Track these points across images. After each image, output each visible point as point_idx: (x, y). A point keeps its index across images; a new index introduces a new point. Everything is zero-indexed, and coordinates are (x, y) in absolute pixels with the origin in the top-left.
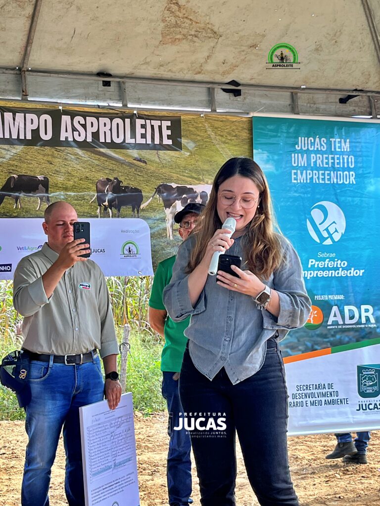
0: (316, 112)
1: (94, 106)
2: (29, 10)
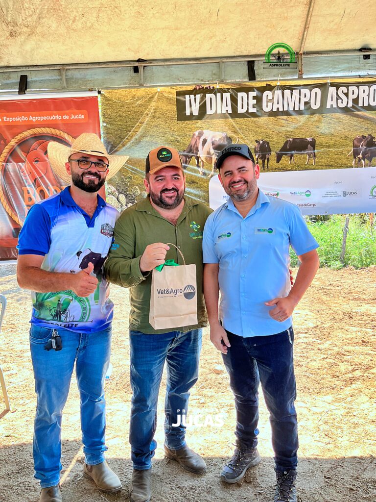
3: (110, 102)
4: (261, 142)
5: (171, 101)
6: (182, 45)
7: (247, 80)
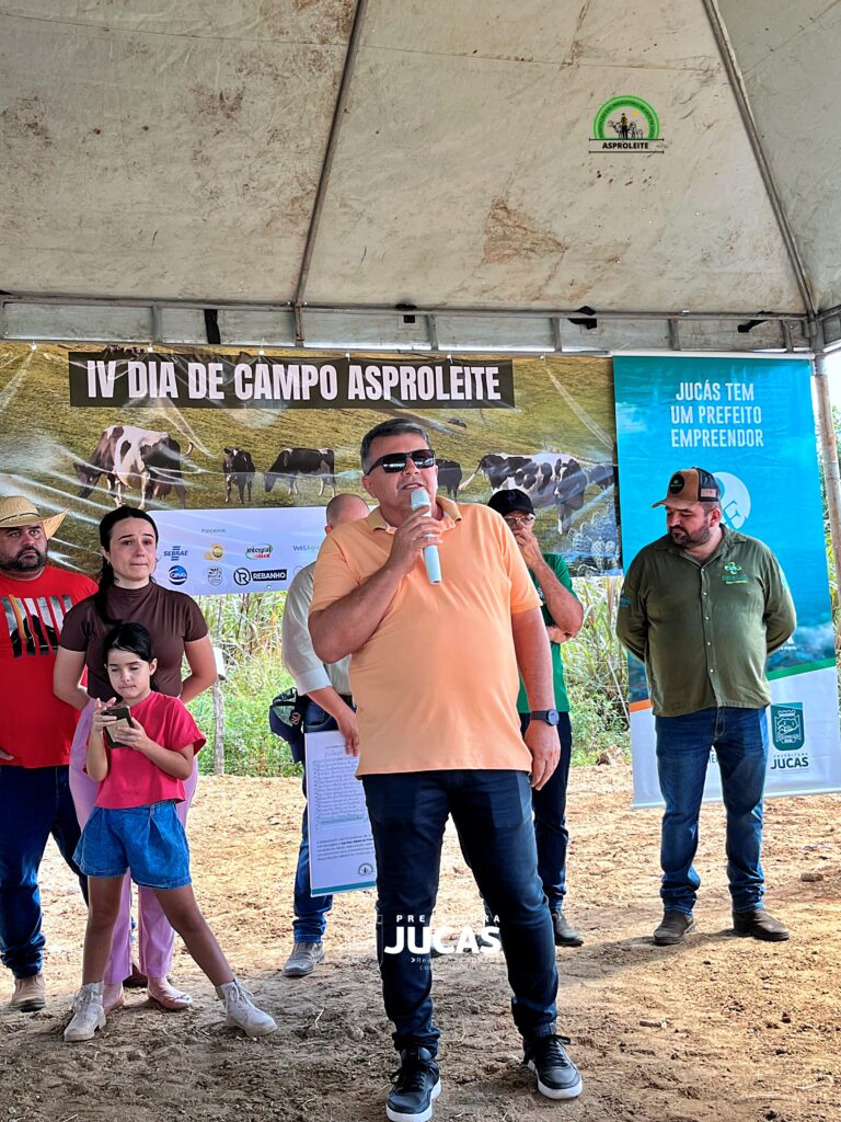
0: (705, 346)
1: (392, 352)
2: (304, 226)
5: (59, 369)
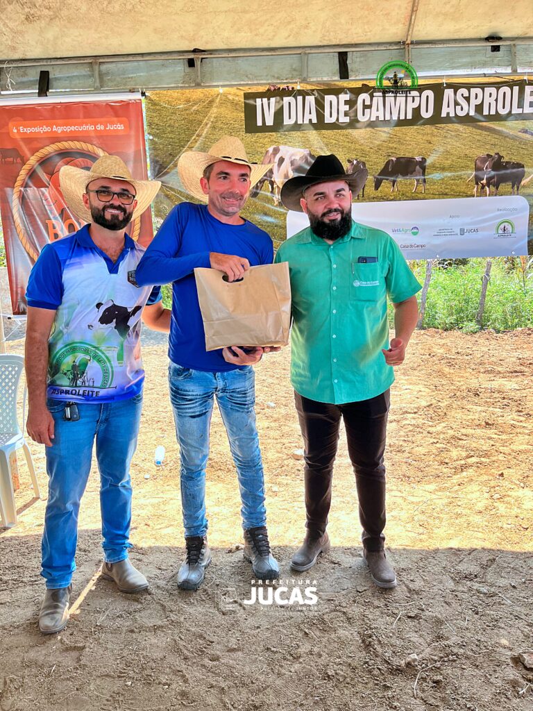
1: (479, 75)
3: (157, 107)
4: (355, 162)
5: (238, 106)
6: (251, 32)
7: (337, 78)
